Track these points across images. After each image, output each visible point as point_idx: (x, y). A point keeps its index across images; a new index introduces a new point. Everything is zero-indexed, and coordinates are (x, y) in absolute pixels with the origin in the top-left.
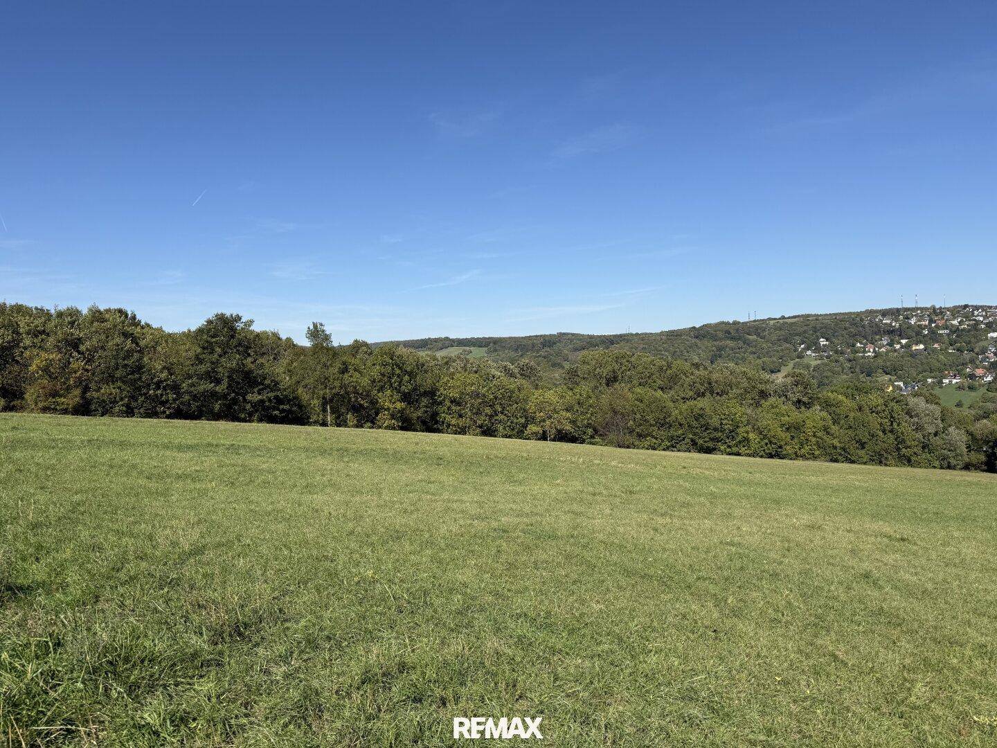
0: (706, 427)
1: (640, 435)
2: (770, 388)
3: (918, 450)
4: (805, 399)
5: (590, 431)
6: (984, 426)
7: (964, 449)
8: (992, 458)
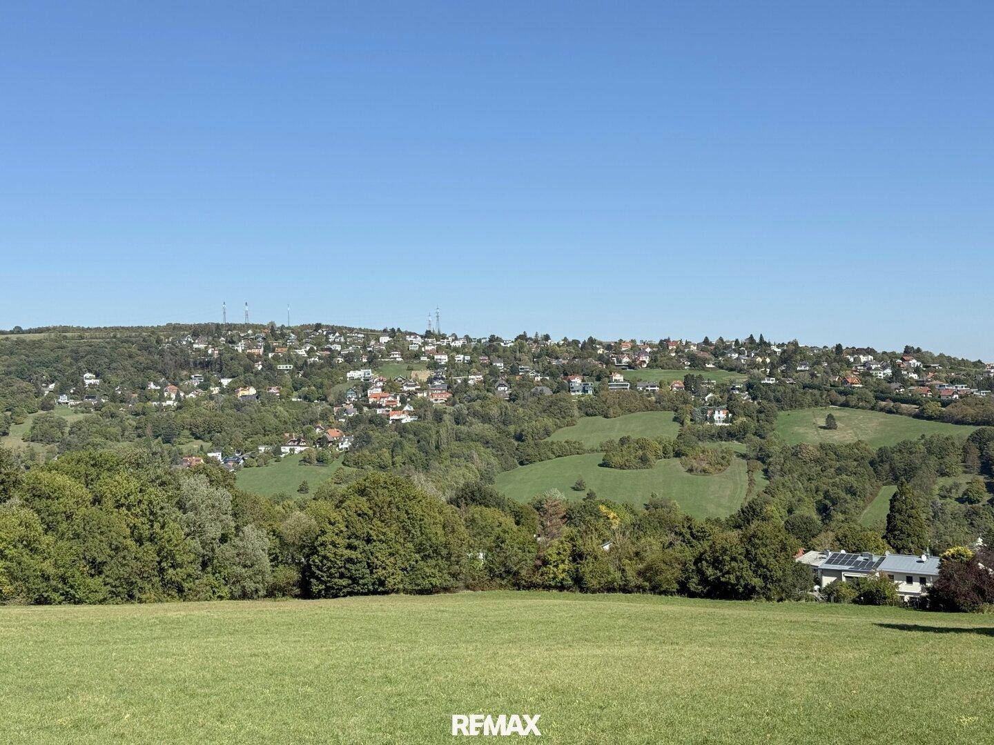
3: (195, 569)
6: (297, 522)
7: (266, 563)
8: (307, 573)
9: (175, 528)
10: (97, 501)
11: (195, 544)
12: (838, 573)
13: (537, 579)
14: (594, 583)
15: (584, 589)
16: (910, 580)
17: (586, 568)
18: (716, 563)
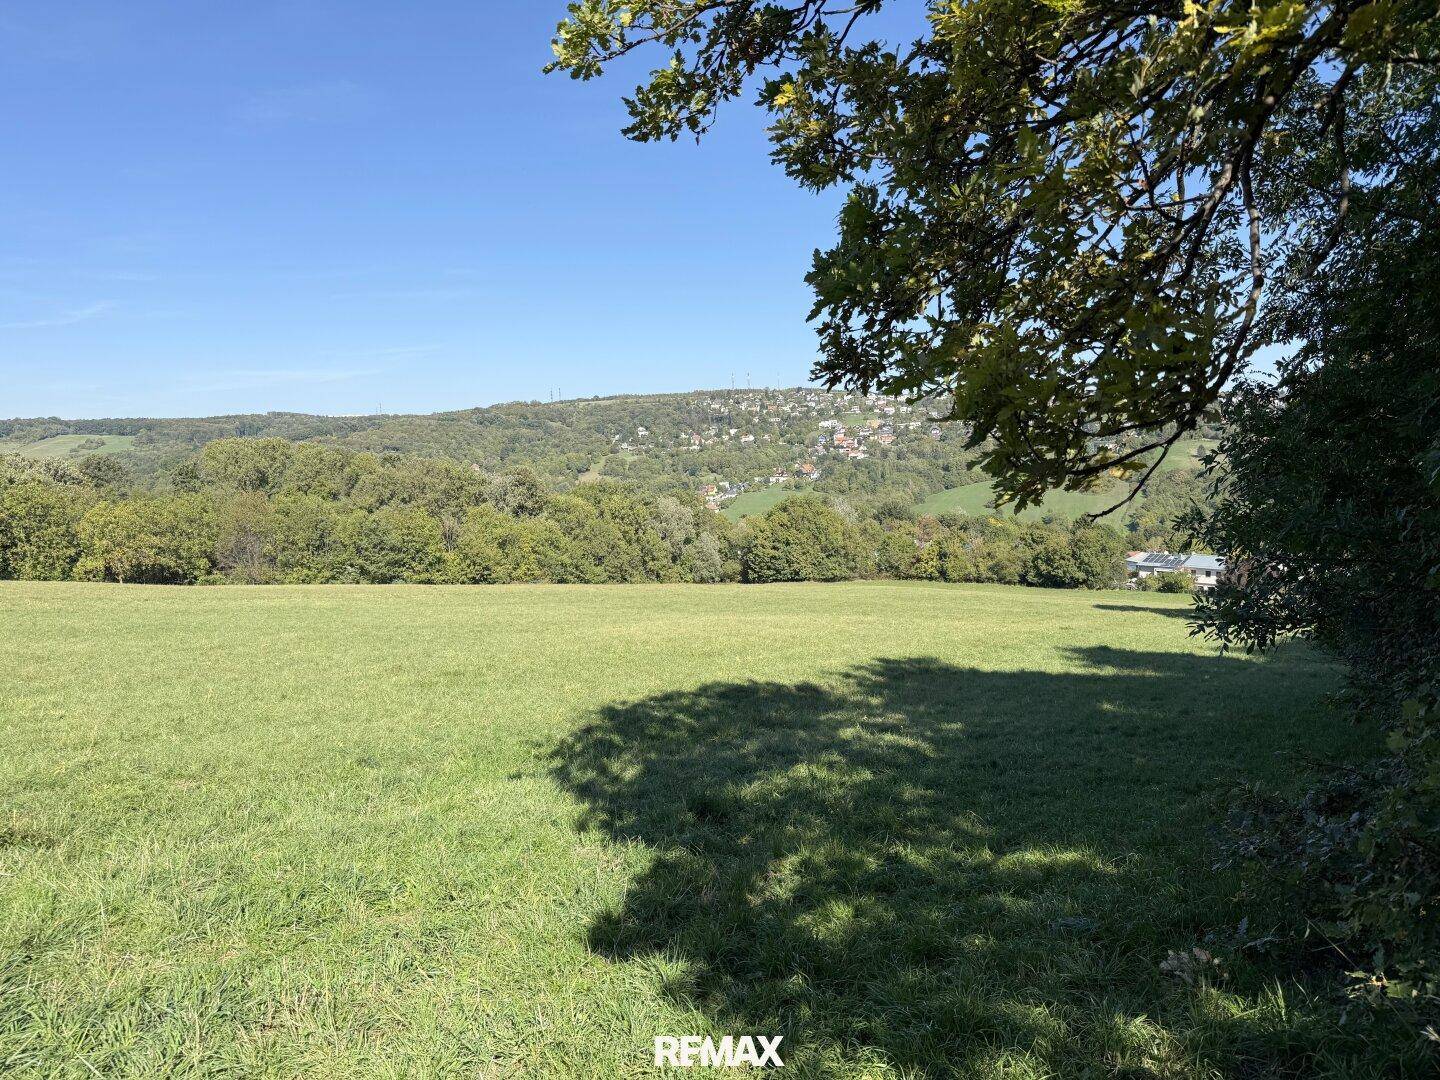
0: (380, 546)
1: (286, 565)
2: (486, 490)
3: (668, 562)
4: (529, 504)
5: (203, 563)
6: (740, 530)
7: (717, 557)
8: (746, 566)
9: (652, 536)
10: (600, 515)
11: (667, 544)
12: (1151, 569)
13: (913, 572)
14: (954, 575)
15: (946, 580)
16: (1208, 574)
17: (949, 565)
18: (1049, 561)
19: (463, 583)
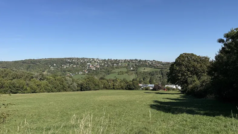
0: (14, 87)
2: (34, 76)
3: (68, 88)
4: (42, 78)
6: (80, 82)
7: (76, 87)
8: (81, 88)
9: (65, 83)
10: (55, 80)
11: (68, 85)
12: (143, 87)
13: (109, 88)
14: (115, 88)
15: (114, 89)
16: (151, 87)
17: (115, 87)
18: (130, 86)
19: (31, 93)
